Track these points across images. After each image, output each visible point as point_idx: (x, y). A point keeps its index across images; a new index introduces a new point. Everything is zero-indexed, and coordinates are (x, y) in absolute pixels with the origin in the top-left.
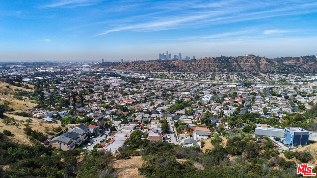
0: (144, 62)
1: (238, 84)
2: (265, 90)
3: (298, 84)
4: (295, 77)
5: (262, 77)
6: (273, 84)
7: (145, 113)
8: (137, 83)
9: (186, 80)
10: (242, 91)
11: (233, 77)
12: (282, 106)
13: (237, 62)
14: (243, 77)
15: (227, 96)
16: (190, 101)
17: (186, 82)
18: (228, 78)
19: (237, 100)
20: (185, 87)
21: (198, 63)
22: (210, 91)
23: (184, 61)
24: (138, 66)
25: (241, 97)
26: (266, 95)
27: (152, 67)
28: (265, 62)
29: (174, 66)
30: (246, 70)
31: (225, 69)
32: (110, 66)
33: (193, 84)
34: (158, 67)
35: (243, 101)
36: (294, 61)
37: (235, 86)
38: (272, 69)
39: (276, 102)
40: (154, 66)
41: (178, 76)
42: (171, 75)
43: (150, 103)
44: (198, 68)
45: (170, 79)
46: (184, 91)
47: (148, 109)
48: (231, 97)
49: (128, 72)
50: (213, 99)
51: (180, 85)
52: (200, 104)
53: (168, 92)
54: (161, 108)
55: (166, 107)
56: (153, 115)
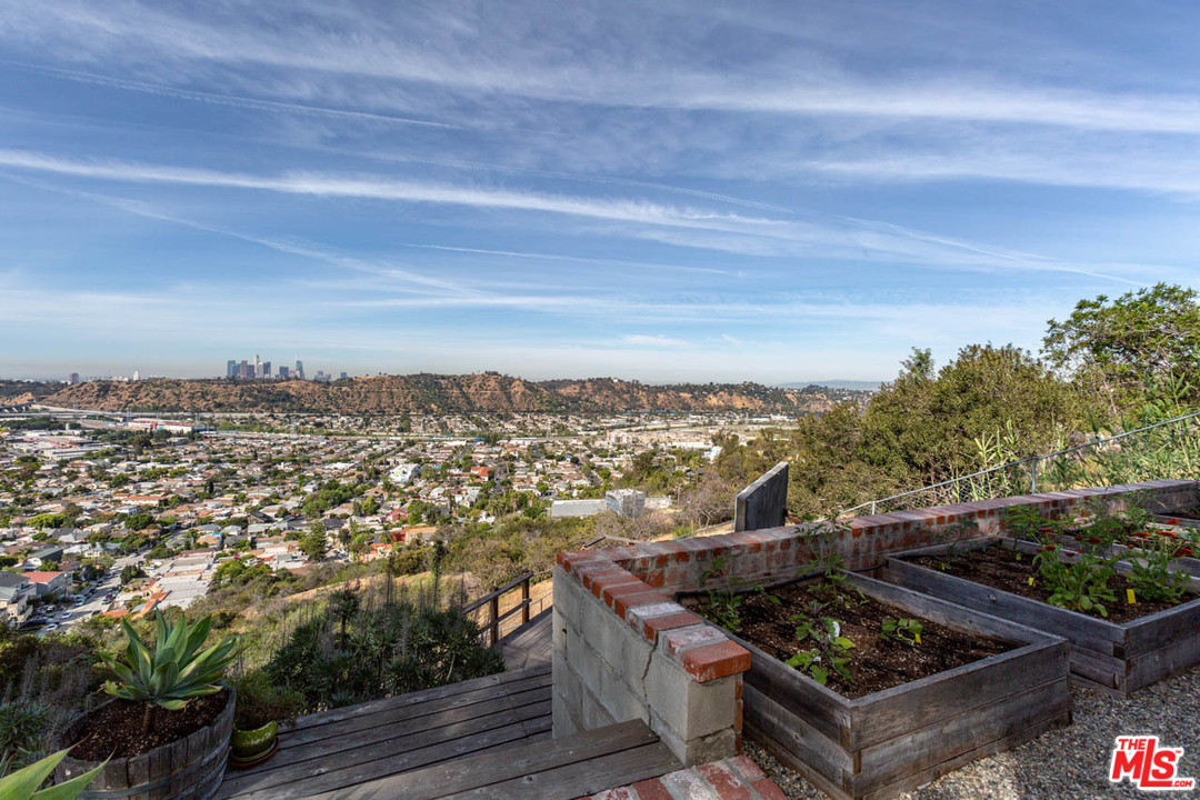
0: (178, 383)
1: (470, 439)
3: (588, 434)
4: (583, 421)
6: (544, 435)
7: (223, 524)
8: (159, 446)
9: (331, 434)
10: (483, 453)
11: (455, 422)
12: (570, 476)
13: (460, 387)
14: (479, 423)
15: (449, 466)
17: (332, 438)
18: (443, 426)
19: (476, 473)
20: (332, 452)
22: (403, 457)
23: (316, 382)
24: (152, 395)
25: (482, 465)
26: (536, 458)
27: (208, 398)
28: (523, 389)
29: (287, 397)
30: (481, 407)
31: (433, 406)
33: (355, 442)
34: (232, 399)
35: (489, 472)
36: (578, 387)
37: (464, 443)
39: (556, 471)
40: (215, 395)
41: (302, 424)
43: (229, 497)
44: (362, 401)
45: (278, 432)
46: (332, 462)
47: (229, 515)
48: (460, 467)
49: (108, 414)
50: (419, 476)
51: (316, 448)
52: (389, 487)
53: (281, 467)
54: (277, 507)
55: (289, 502)
56: (254, 528)
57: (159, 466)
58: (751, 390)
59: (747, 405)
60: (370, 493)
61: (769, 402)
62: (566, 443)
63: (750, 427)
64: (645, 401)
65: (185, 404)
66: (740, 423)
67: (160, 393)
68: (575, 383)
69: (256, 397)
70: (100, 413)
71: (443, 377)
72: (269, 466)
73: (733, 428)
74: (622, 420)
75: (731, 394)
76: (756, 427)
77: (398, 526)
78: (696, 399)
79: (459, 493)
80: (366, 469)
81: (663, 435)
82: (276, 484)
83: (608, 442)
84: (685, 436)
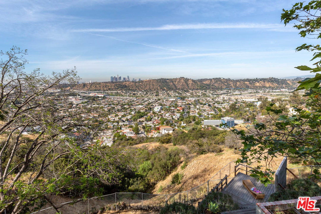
0: (100, 83)
1: (176, 98)
2: (195, 101)
3: (213, 97)
4: (211, 92)
5: (191, 93)
6: (199, 97)
8: (97, 100)
9: (137, 97)
10: (180, 103)
11: (172, 93)
12: (208, 110)
13: (173, 82)
14: (179, 93)
15: (170, 107)
16: (145, 112)
17: (138, 98)
18: (168, 94)
19: (179, 109)
20: (138, 102)
21: (145, 83)
22: (157, 104)
23: (133, 82)
24: (94, 87)
25: (180, 106)
26: (197, 104)
27: (107, 87)
28: (191, 82)
29: (126, 86)
30: (179, 88)
31: (165, 88)
32: (67, 87)
33: (144, 99)
34: (113, 87)
35: (183, 109)
36: (209, 81)
37: (174, 100)
38: (196, 87)
39: (203, 108)
41: (130, 94)
42: (123, 93)
43: (114, 115)
44: (145, 87)
45: (124, 96)
46: (138, 105)
47: (114, 120)
48: (174, 107)
49: (85, 92)
50: (162, 109)
51: (134, 101)
52: (154, 113)
53: (125, 106)
54: (125, 118)
55: (128, 117)
56: (121, 124)
57: (97, 106)
58: (272, 80)
59: (271, 85)
60: (149, 114)
61: (280, 84)
62: (206, 99)
63: (272, 93)
64: (232, 85)
65: (102, 89)
66: (268, 92)
67: (95, 86)
68: (208, 80)
69: (118, 87)
70: (84, 91)
71: (168, 79)
72: (122, 105)
73: (265, 94)
74: (225, 91)
75: (264, 82)
76: (275, 93)
77: (158, 125)
78: (251, 84)
79: (174, 115)
80: (148, 107)
81: (239, 97)
82: (124, 111)
83: (220, 99)
84: (247, 97)
